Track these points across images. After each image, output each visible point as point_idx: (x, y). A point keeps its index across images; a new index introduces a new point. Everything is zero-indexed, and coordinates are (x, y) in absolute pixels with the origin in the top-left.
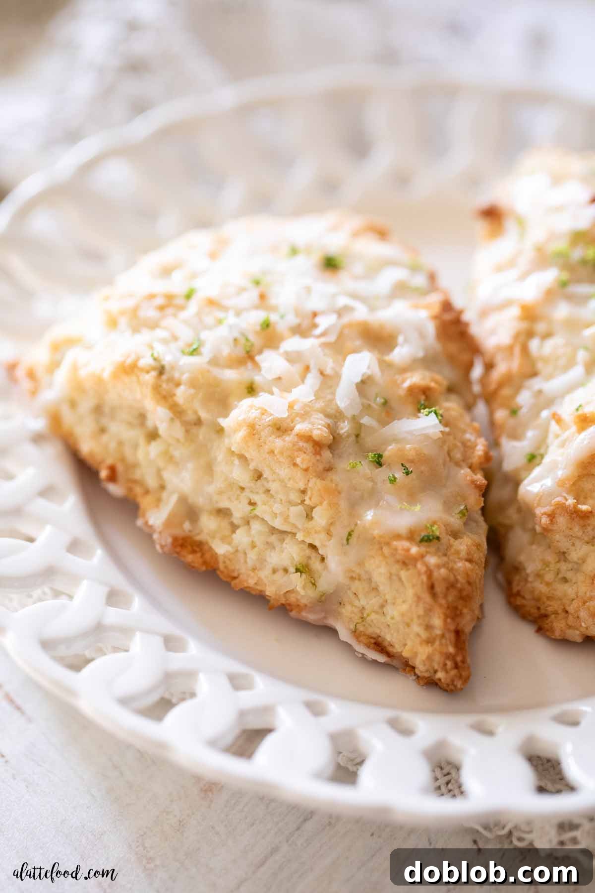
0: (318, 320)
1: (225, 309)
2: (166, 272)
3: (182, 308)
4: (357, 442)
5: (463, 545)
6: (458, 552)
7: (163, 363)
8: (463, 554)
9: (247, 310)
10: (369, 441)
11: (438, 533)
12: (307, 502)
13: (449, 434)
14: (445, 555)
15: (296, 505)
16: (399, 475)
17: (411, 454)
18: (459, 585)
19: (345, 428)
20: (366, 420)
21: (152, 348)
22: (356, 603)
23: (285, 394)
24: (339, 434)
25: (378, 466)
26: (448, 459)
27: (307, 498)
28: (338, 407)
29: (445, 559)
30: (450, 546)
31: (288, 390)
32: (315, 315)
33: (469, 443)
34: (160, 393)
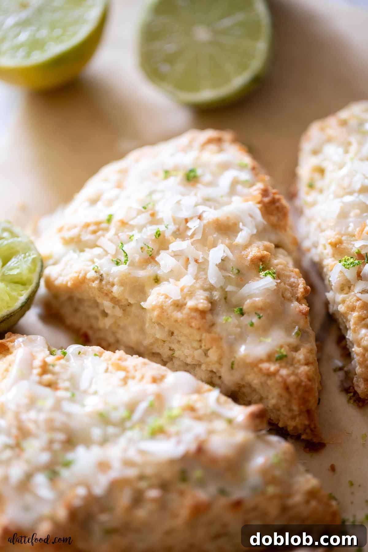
0: (189, 224)
1: (132, 228)
2: (94, 201)
3: (107, 230)
4: (226, 302)
5: (301, 355)
6: (299, 361)
7: (102, 272)
8: (303, 361)
9: (144, 226)
10: (234, 300)
11: (285, 353)
12: (203, 347)
13: (280, 283)
14: (292, 365)
15: (196, 349)
16: (255, 320)
17: (260, 304)
18: (303, 384)
19: (217, 295)
20: (229, 288)
21: (93, 262)
23: (177, 283)
24: (214, 300)
25: (241, 315)
26: (283, 299)
27: (203, 345)
28: (211, 284)
29: (292, 368)
30: (293, 359)
31: (178, 279)
32: (187, 221)
33: (294, 284)
34: (103, 292)
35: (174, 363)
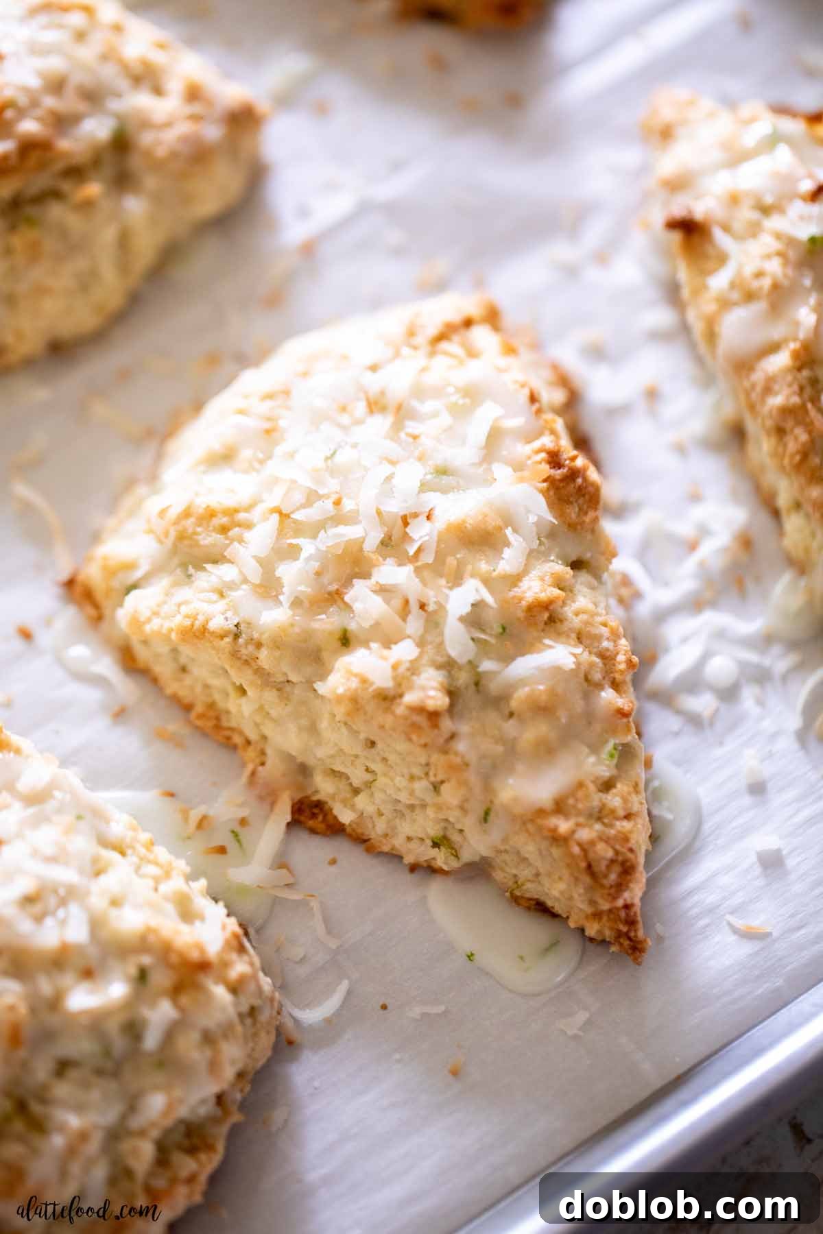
0: (412, 530)
3: (248, 526)
4: (478, 691)
6: (613, 811)
8: (620, 812)
10: (494, 687)
12: (432, 777)
14: (599, 819)
15: (420, 778)
17: (544, 698)
19: (463, 678)
20: (484, 666)
22: (508, 869)
23: (386, 652)
26: (587, 685)
27: (431, 774)
28: (449, 657)
30: (602, 807)
31: (388, 647)
32: (405, 522)
33: (608, 653)
35: (373, 794)
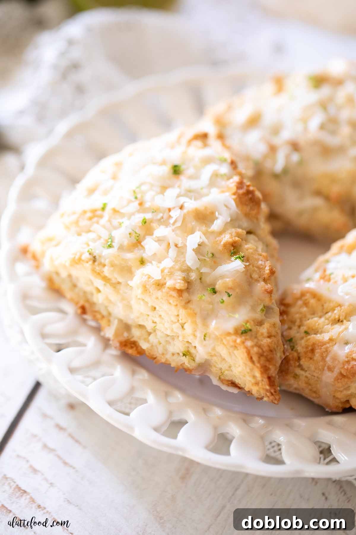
0: (172, 213)
1: (122, 215)
2: (92, 191)
3: (101, 217)
4: (201, 282)
5: (264, 330)
6: (262, 334)
7: (95, 254)
8: (266, 334)
9: (133, 214)
10: (208, 280)
11: (250, 327)
12: (180, 321)
13: (249, 265)
14: (256, 337)
15: (175, 323)
16: (225, 297)
17: (230, 284)
18: (265, 354)
20: (203, 270)
21: (88, 245)
22: (217, 366)
23: (159, 265)
24: (191, 280)
25: (214, 293)
26: (251, 279)
27: (180, 319)
28: (188, 266)
29: (256, 340)
30: (257, 332)
31: (160, 262)
32: (170, 210)
33: (261, 267)
34: (96, 272)
35: (156, 334)
